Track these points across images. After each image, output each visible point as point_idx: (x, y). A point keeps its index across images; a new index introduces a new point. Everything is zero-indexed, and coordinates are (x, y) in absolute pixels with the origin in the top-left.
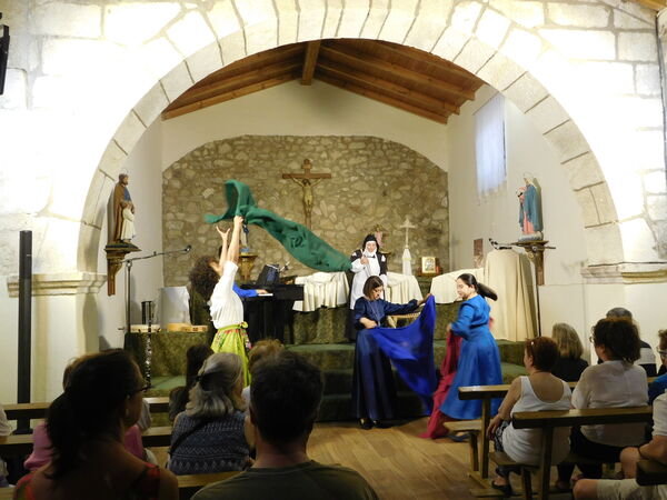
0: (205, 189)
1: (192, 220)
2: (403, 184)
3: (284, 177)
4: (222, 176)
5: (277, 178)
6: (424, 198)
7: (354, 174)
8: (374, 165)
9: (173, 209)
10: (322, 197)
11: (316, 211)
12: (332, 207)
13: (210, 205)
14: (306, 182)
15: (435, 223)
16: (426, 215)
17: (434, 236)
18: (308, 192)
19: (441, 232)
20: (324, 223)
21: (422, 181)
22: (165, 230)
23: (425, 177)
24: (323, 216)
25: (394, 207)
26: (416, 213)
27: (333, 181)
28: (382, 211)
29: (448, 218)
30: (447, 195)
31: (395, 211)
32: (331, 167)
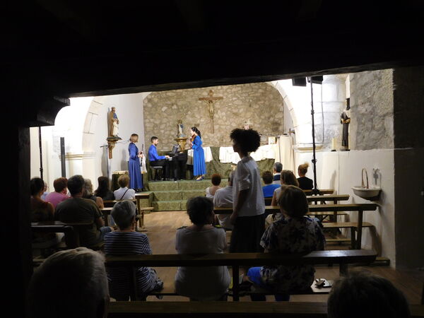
0: (162, 107)
1: (157, 122)
2: (260, 100)
3: (200, 99)
4: (170, 100)
5: (197, 100)
6: (271, 107)
7: (235, 96)
8: (244, 91)
9: (148, 117)
10: (219, 109)
11: (216, 116)
12: (224, 114)
13: (165, 115)
14: (210, 102)
15: (276, 120)
16: (272, 116)
17: (275, 127)
18: (211, 107)
19: (280, 124)
20: (219, 122)
21: (269, 98)
22: (145, 127)
23: (271, 96)
24: (219, 118)
25: (255, 112)
26: (267, 115)
27: (224, 100)
28: (249, 114)
29: (283, 117)
30: (283, 105)
31: (256, 114)
32: (223, 93)
